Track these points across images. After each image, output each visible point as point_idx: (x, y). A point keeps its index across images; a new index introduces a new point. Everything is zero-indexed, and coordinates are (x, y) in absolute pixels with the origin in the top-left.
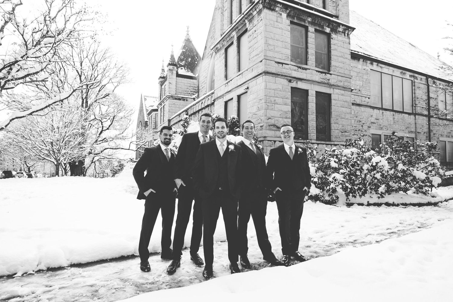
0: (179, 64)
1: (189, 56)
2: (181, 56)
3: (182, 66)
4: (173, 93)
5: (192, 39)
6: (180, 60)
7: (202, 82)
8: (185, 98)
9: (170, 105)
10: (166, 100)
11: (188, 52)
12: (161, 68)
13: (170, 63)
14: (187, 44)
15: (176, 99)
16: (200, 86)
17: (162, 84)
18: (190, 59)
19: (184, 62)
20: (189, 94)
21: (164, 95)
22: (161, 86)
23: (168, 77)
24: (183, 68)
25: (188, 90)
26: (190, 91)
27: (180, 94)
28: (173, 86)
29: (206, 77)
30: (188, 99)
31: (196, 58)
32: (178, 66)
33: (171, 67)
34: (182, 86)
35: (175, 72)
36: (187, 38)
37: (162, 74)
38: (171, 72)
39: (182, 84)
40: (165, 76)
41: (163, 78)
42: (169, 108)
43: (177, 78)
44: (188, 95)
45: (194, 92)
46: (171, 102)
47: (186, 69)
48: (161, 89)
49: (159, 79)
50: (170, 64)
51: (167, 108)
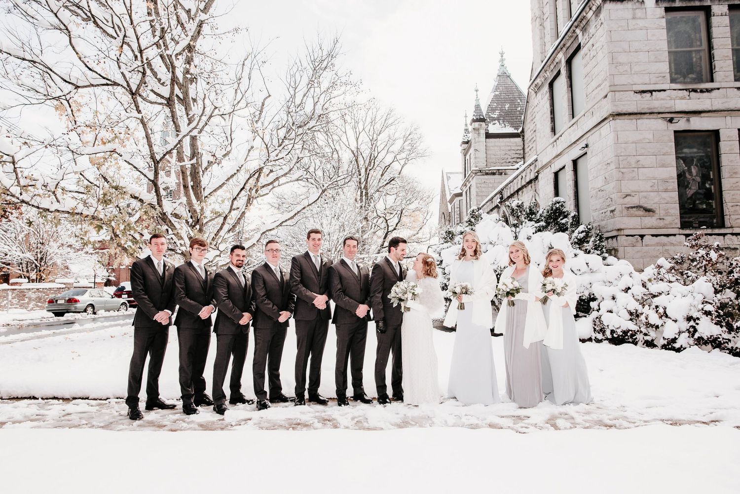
0: (489, 117)
1: (505, 101)
2: (493, 104)
3: (494, 119)
4: (482, 165)
5: (510, 71)
6: (491, 109)
7: (528, 141)
8: (502, 170)
9: (479, 185)
10: (472, 177)
11: (504, 95)
12: (464, 127)
13: (475, 119)
14: (502, 81)
15: (487, 174)
16: (526, 147)
17: (465, 152)
18: (507, 106)
19: (497, 113)
20: (510, 162)
21: (469, 169)
22: (465, 155)
23: (473, 141)
24: (496, 121)
25: (506, 156)
26: (510, 157)
27: (492, 164)
28: (482, 155)
29: (535, 131)
30: (507, 171)
31: (519, 101)
32: (488, 120)
33: (477, 125)
34: (497, 151)
35: (483, 132)
36: (501, 71)
37: (464, 138)
38: (477, 132)
39: (496, 148)
40: (469, 139)
41: (467, 142)
42: (478, 190)
43: (488, 140)
44: (507, 164)
45: (518, 158)
46: (480, 180)
47: (501, 122)
48: (465, 161)
49: (461, 146)
50: (474, 121)
51: (474, 191)
